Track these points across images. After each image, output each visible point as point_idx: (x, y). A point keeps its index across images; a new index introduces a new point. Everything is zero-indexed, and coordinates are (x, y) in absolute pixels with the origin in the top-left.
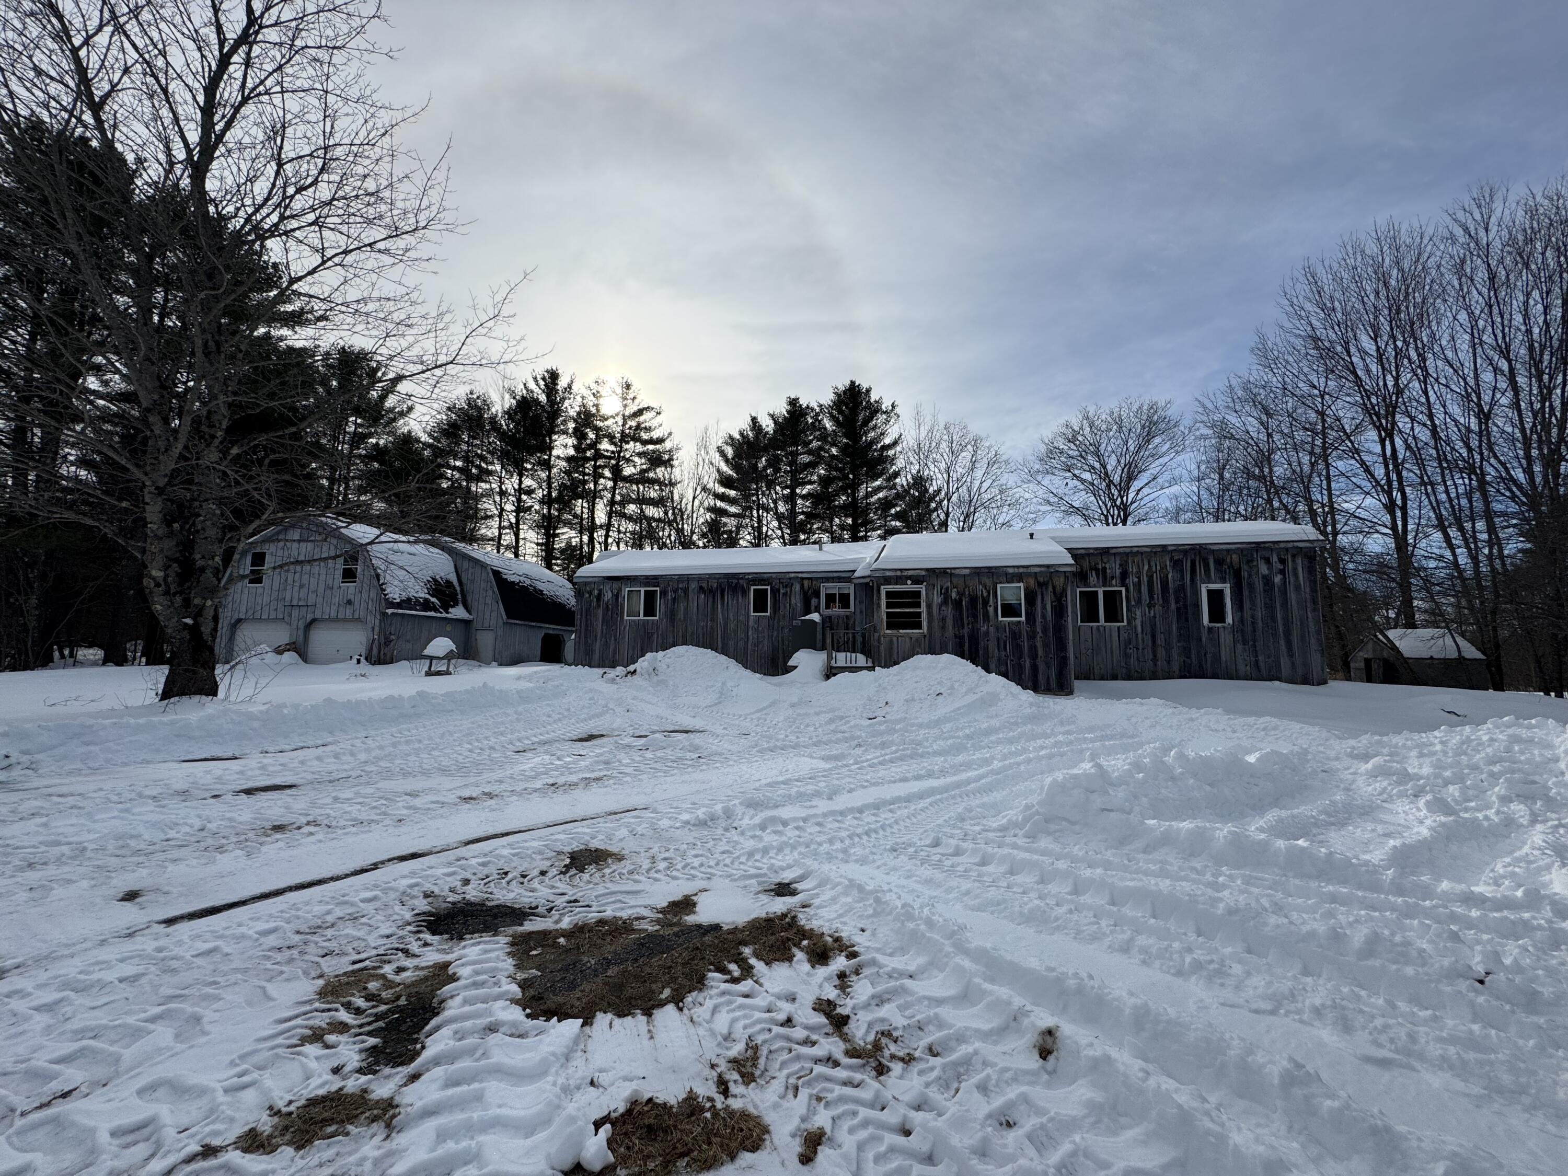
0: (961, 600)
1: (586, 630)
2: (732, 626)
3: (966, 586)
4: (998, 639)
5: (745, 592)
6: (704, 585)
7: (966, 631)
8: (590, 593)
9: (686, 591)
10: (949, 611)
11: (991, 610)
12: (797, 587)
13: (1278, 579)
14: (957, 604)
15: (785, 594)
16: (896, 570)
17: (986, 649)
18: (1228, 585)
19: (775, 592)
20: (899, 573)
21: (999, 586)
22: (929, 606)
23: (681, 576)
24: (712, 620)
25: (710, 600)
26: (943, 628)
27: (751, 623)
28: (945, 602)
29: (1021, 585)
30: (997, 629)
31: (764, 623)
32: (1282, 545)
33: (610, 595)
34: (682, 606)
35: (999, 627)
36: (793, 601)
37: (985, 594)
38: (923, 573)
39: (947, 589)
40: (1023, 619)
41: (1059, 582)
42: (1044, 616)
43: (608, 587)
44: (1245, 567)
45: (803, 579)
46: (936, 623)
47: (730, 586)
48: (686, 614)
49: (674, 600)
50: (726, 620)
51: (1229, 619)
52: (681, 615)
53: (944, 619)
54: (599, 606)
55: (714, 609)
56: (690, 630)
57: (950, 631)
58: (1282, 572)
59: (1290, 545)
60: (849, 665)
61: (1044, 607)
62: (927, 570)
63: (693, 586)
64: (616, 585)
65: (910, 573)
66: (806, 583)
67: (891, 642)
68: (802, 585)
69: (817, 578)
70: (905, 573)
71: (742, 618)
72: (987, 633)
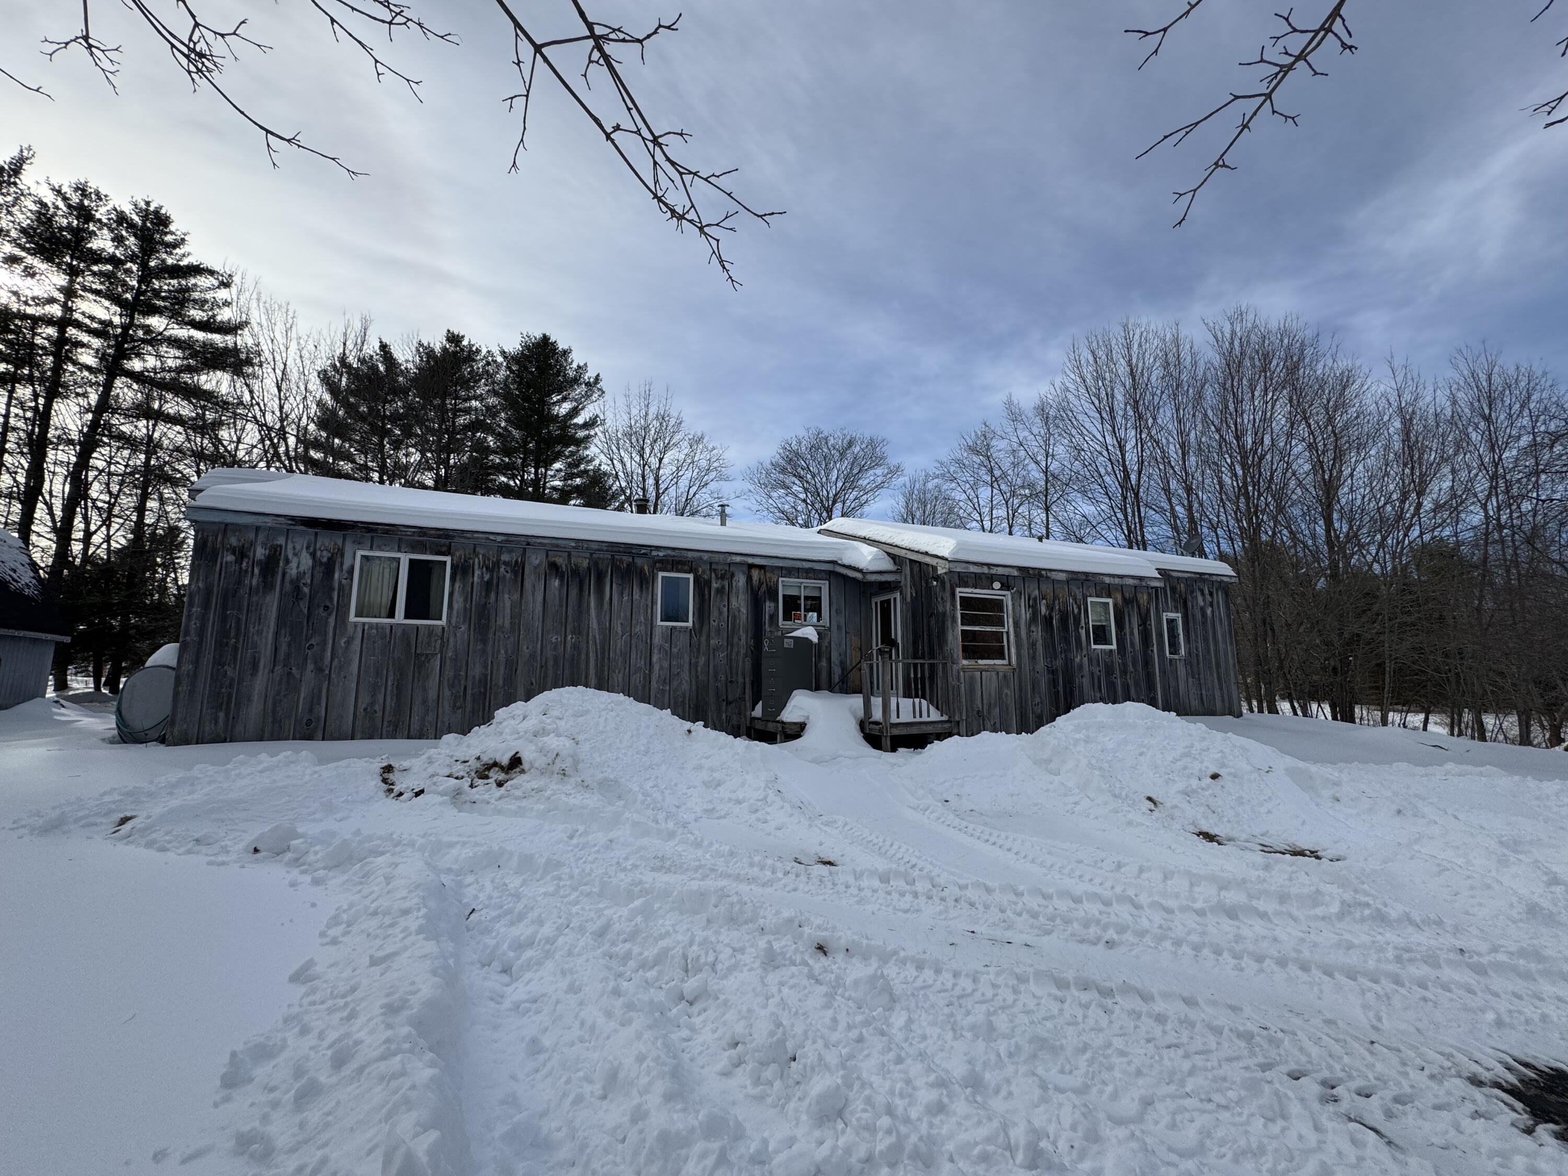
0: (1051, 618)
1: (220, 645)
2: (619, 644)
3: (1055, 597)
4: (1092, 674)
5: (646, 582)
6: (561, 561)
7: (1059, 663)
8: (242, 553)
9: (518, 569)
10: (1038, 633)
11: (1083, 632)
12: (740, 580)
13: (1209, 611)
14: (1048, 620)
15: (720, 591)
16: (982, 564)
17: (1081, 687)
18: (1179, 615)
19: (701, 586)
20: (985, 570)
21: (1090, 599)
22: (1016, 625)
23: (510, 538)
24: (578, 631)
25: (574, 592)
26: (1033, 658)
27: (657, 640)
28: (1034, 619)
29: (1110, 601)
30: (1090, 660)
31: (682, 641)
32: (1215, 578)
33: (306, 561)
34: (507, 601)
35: (1093, 659)
36: (734, 603)
37: (1076, 611)
38: (1016, 573)
39: (1035, 599)
40: (1114, 647)
41: (1143, 598)
42: (1132, 644)
43: (300, 543)
44: (1189, 597)
45: (751, 566)
46: (1025, 652)
47: (616, 568)
48: (516, 616)
49: (488, 586)
50: (607, 633)
51: (1183, 652)
52: (504, 619)
53: (1033, 645)
54: (267, 585)
55: (581, 610)
56: (525, 650)
57: (1041, 664)
58: (1211, 604)
59: (1219, 579)
60: (918, 719)
61: (1132, 633)
62: (1020, 569)
63: (536, 559)
64: (327, 541)
65: (1000, 571)
66: (755, 574)
67: (972, 678)
68: (749, 578)
69: (774, 569)
70: (994, 571)
71: (639, 629)
72: (1081, 666)
